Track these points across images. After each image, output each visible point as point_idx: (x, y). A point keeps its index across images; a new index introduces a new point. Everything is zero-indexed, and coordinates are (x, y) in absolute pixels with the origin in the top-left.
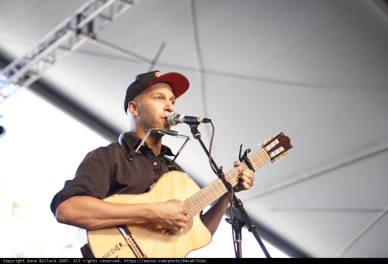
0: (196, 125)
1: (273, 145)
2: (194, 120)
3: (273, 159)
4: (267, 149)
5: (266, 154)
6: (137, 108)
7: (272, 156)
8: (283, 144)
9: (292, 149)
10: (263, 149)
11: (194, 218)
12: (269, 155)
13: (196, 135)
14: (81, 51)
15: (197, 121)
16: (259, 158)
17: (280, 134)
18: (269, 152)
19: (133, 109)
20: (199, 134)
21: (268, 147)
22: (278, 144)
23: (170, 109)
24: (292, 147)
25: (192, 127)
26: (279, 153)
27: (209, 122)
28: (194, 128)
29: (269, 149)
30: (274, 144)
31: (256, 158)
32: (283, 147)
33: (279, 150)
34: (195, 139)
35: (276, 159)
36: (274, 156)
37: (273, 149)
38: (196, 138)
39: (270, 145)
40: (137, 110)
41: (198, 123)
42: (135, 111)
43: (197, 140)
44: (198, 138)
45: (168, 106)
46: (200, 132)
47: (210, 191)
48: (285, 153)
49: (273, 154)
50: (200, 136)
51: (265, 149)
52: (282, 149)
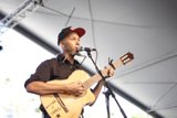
10: (120, 59)
14: (37, 11)
18: (123, 61)
27: (95, 50)
41: (90, 51)
44: (91, 57)
46: (91, 54)
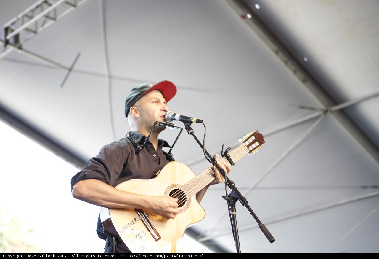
0: (190, 124)
1: (250, 140)
2: (188, 120)
3: (251, 151)
4: (246, 144)
5: (246, 148)
6: (138, 112)
7: (250, 150)
8: (258, 140)
9: (265, 143)
10: (244, 144)
11: (191, 198)
12: (248, 149)
13: (190, 132)
16: (240, 151)
17: (256, 132)
18: (248, 146)
19: (134, 112)
20: (192, 131)
21: (247, 142)
22: (254, 140)
23: (166, 109)
24: (265, 142)
25: (186, 124)
26: (255, 147)
28: (188, 126)
29: (248, 144)
30: (252, 140)
31: (238, 151)
32: (258, 142)
33: (255, 145)
34: (189, 135)
35: (253, 151)
36: (252, 149)
37: (251, 144)
39: (248, 140)
40: (139, 113)
41: (191, 122)
42: (137, 114)
43: (191, 136)
44: (192, 133)
45: (164, 107)
47: (203, 177)
48: (260, 147)
49: (251, 148)
50: (193, 132)
51: (245, 144)
52: (257, 144)
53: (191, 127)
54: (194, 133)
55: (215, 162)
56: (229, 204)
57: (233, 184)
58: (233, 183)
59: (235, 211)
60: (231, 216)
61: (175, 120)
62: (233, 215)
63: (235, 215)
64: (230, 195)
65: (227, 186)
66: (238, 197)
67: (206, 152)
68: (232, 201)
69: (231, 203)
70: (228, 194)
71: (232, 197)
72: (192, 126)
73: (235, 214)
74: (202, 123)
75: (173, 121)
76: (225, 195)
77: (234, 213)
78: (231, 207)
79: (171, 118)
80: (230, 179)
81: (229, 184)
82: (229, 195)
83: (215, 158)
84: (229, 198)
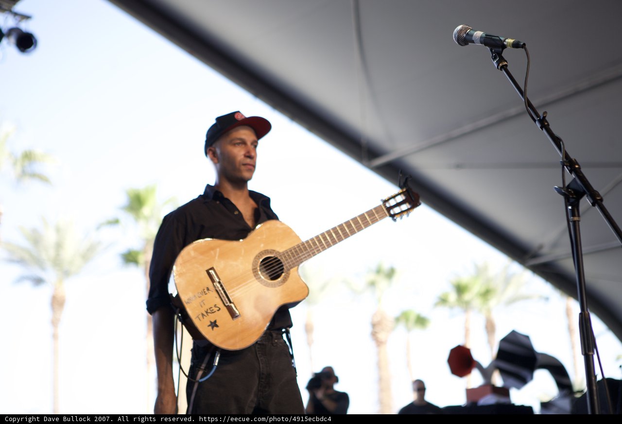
0: (501, 50)
6: (216, 155)
13: (501, 65)
15: (504, 44)
19: (212, 156)
20: (504, 63)
23: (251, 155)
25: (493, 51)
27: (522, 48)
28: (497, 53)
38: (501, 70)
41: (504, 47)
42: (215, 158)
43: (503, 72)
44: (504, 68)
45: (248, 152)
46: (506, 59)
50: (506, 65)
53: (502, 55)
54: (508, 68)
55: (544, 124)
56: (568, 201)
57: (577, 166)
58: (578, 164)
59: (579, 216)
60: (571, 224)
61: (473, 42)
62: (574, 222)
63: (577, 222)
64: (571, 186)
65: (565, 167)
66: (584, 191)
67: (529, 104)
68: (573, 198)
69: (572, 200)
70: (567, 184)
71: (573, 190)
72: (505, 54)
73: (579, 221)
74: (523, 50)
75: (470, 44)
76: (561, 186)
77: (576, 219)
78: (570, 208)
79: (465, 38)
80: (573, 156)
81: (568, 165)
82: (569, 185)
83: (545, 116)
84: (567, 191)
